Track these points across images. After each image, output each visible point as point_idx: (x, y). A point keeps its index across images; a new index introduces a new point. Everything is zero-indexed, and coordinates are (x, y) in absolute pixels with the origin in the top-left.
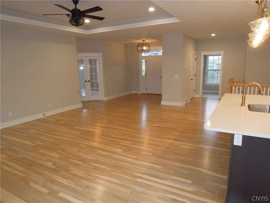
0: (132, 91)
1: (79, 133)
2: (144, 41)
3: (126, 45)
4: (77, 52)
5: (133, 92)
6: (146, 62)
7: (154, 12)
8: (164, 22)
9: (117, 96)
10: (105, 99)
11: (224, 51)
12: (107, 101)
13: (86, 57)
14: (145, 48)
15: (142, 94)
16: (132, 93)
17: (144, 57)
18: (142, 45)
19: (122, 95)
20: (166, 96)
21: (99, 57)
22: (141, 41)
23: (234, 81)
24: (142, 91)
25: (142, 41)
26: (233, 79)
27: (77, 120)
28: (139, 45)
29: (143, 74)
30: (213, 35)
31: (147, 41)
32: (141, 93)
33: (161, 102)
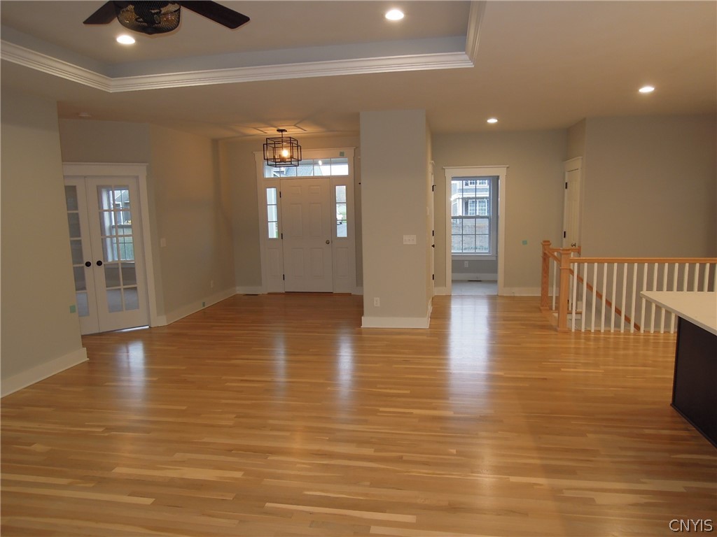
0: (238, 288)
1: (149, 501)
2: (282, 131)
3: (215, 142)
4: (63, 161)
5: (240, 290)
6: (279, 195)
7: (403, 24)
8: (412, 65)
9: (197, 307)
10: (161, 321)
11: (508, 167)
12: (169, 326)
13: (85, 177)
14: (285, 153)
15: (269, 294)
16: (238, 292)
17: (272, 182)
18: (274, 143)
19: (211, 301)
20: (377, 302)
21: (137, 177)
22: (272, 132)
23: (551, 246)
24: (271, 284)
25: (278, 130)
26: (549, 242)
27: (101, 430)
28: (269, 142)
29: (273, 232)
30: (492, 121)
31: (292, 131)
32: (266, 293)
33: (361, 319)
